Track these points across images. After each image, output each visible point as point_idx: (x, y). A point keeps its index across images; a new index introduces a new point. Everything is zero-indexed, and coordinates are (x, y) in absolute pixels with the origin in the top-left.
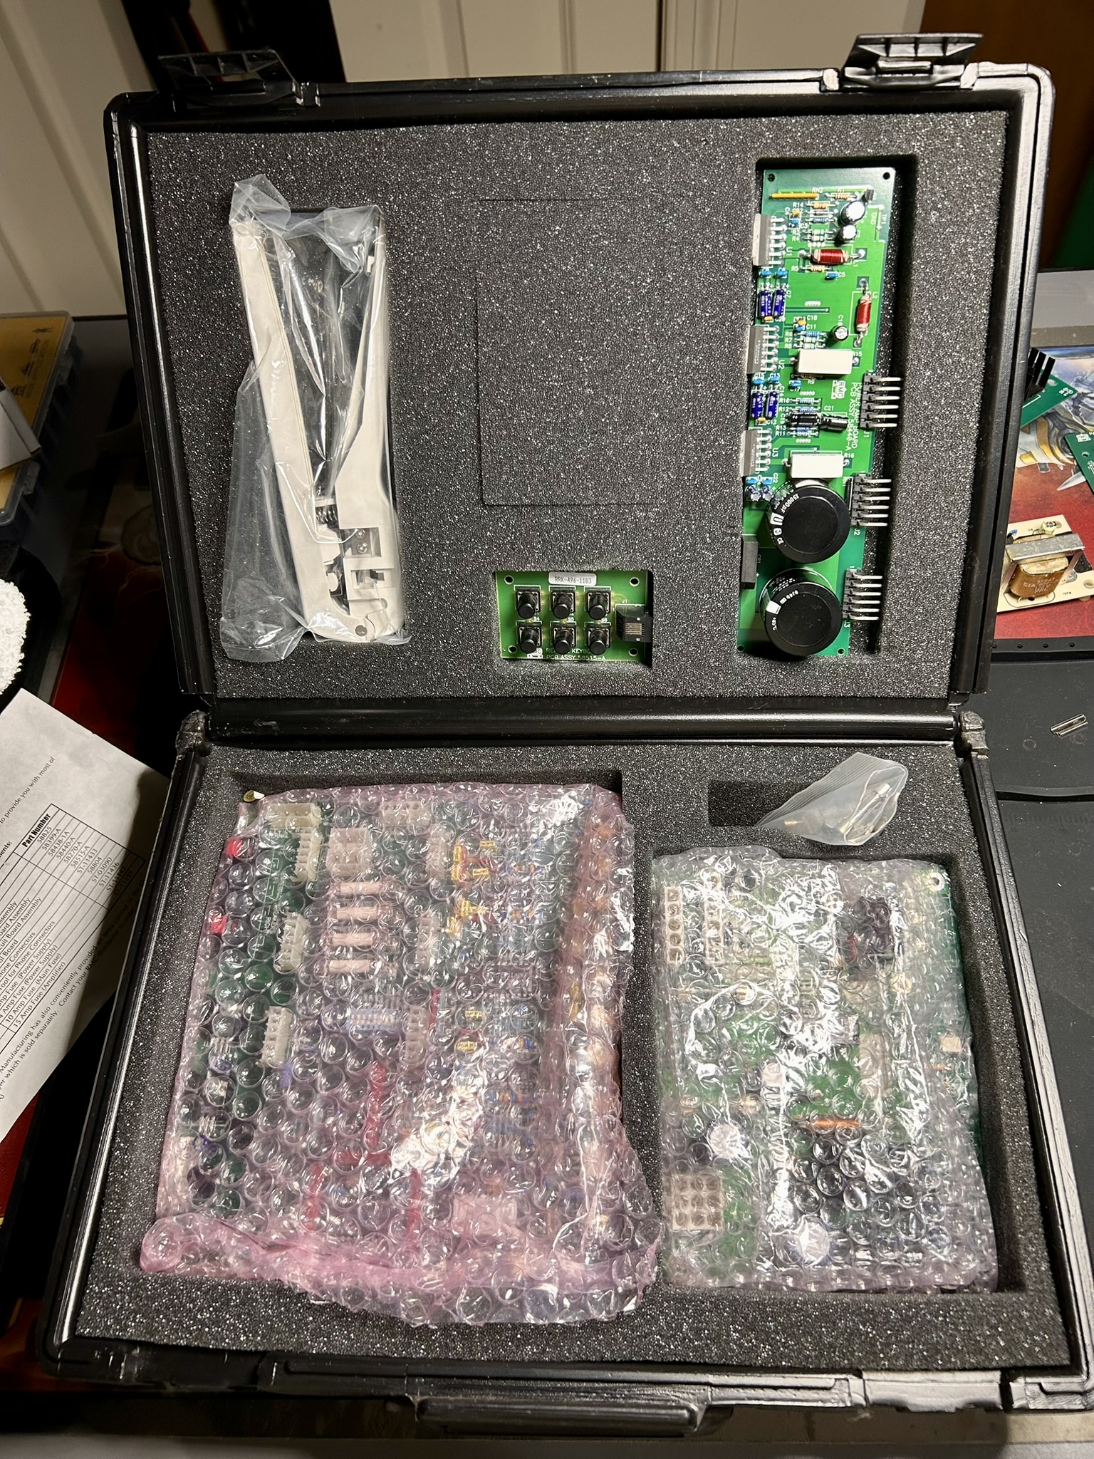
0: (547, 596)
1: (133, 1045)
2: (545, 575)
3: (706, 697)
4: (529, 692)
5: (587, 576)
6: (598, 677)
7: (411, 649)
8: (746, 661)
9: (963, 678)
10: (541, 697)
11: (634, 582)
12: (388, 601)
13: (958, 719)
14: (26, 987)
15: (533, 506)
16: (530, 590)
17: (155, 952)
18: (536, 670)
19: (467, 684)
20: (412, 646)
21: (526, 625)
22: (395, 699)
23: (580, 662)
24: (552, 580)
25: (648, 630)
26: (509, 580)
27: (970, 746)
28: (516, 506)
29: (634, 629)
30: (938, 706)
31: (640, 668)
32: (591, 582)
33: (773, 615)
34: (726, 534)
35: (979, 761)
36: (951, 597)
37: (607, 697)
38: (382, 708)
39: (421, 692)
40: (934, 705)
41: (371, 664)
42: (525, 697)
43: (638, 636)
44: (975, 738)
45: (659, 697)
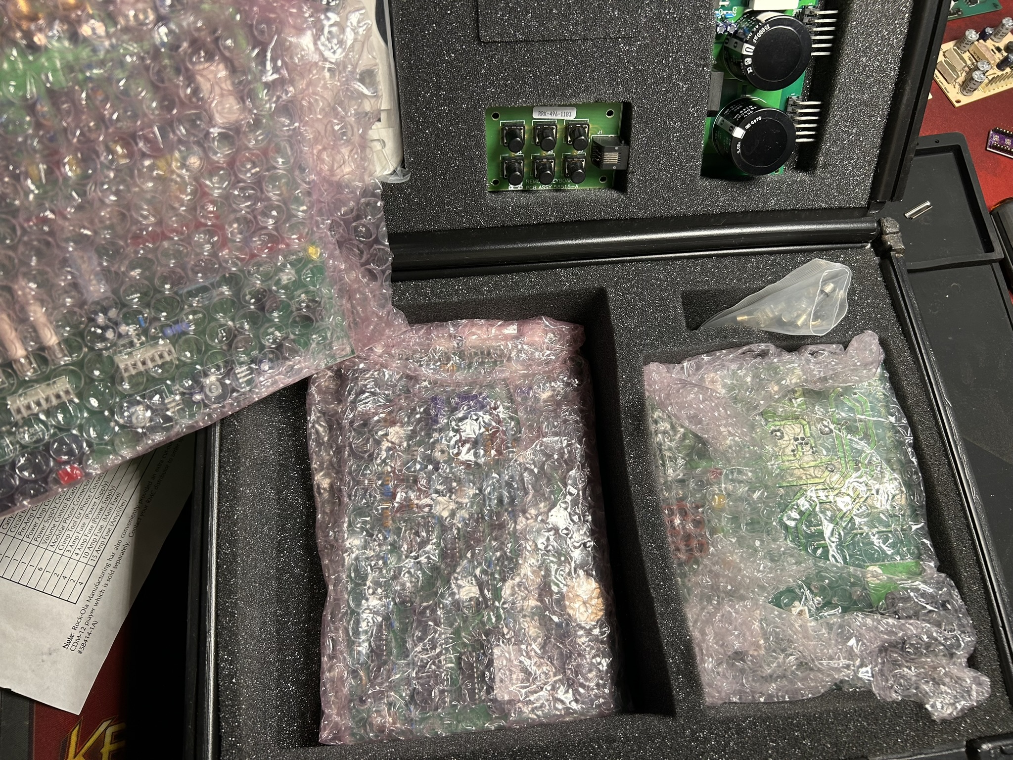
0: (530, 130)
1: (217, 569)
2: (530, 110)
3: (672, 217)
4: (518, 221)
5: (568, 110)
6: (577, 203)
7: (411, 187)
8: (707, 183)
9: (882, 188)
10: (529, 225)
11: (610, 113)
12: (386, 141)
13: (879, 223)
14: (95, 525)
15: (526, 41)
16: (515, 124)
17: (220, 483)
18: (523, 201)
19: (463, 217)
20: (410, 185)
21: (510, 158)
23: (557, 191)
24: (536, 115)
25: (626, 158)
26: (496, 116)
27: (891, 247)
28: (509, 43)
29: (612, 158)
30: (862, 212)
31: (615, 194)
32: (571, 115)
33: (738, 140)
34: (698, 66)
35: (897, 258)
36: (880, 118)
37: (587, 221)
39: (420, 227)
40: (856, 213)
42: (515, 226)
43: (614, 165)
44: (893, 238)
45: (632, 219)
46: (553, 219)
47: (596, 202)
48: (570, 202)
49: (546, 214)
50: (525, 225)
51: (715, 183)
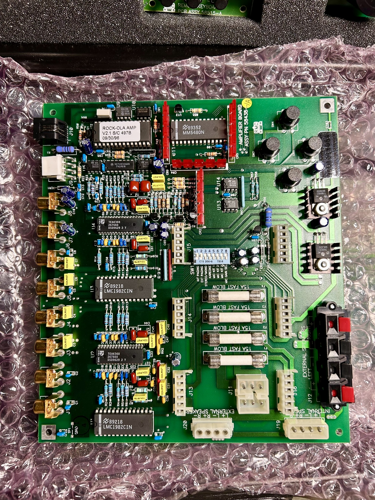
4: (167, 40)
6: (218, 28)
8: (329, 20)
10: (176, 45)
18: (173, 22)
19: (120, 33)
22: (65, 44)
23: (203, 16)
31: (250, 23)
37: (224, 45)
38: (56, 52)
39: (84, 39)
41: (42, 13)
42: (164, 45)
46: (197, 41)
47: (234, 28)
48: (212, 27)
49: (191, 36)
50: (173, 45)
51: (336, 20)
